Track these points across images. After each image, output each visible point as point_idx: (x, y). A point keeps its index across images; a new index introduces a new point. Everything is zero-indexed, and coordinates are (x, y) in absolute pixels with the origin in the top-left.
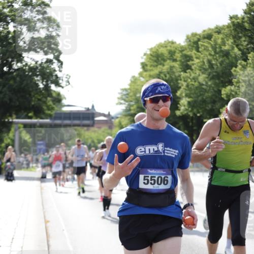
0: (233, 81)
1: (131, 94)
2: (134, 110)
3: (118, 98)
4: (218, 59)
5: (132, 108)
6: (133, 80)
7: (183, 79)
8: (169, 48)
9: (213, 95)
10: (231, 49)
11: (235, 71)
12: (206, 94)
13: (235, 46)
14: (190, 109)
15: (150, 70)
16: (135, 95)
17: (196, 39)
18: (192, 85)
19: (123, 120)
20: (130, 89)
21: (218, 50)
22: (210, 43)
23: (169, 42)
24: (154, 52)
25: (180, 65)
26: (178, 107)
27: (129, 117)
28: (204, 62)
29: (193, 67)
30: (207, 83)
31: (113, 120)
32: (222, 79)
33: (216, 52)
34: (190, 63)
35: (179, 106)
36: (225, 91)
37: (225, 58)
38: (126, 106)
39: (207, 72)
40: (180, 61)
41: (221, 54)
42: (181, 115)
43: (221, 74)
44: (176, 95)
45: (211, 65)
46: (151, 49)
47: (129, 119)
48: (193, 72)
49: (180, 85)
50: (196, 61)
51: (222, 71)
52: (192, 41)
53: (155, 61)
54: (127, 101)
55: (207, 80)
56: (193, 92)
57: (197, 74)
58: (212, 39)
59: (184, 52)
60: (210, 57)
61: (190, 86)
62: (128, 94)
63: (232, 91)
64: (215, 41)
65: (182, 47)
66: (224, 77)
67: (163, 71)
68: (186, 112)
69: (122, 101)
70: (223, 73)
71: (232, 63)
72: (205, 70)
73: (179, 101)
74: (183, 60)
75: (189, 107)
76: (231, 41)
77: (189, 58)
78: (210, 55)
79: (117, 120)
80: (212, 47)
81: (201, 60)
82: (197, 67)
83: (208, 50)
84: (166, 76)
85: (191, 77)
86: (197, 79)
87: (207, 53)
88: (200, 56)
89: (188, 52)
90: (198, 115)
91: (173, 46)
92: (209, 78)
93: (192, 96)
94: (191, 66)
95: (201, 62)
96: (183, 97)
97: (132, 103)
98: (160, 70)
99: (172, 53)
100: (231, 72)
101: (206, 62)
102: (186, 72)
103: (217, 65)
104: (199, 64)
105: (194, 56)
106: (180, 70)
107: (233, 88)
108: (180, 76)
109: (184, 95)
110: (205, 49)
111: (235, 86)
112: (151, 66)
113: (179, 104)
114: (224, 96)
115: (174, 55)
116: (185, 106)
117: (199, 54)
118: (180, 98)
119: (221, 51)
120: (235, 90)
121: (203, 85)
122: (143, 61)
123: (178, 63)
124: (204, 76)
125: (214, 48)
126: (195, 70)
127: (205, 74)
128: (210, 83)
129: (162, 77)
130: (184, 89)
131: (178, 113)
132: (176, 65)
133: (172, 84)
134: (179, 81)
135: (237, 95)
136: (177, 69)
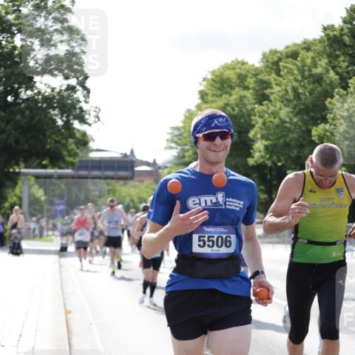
0: (328, 117)
1: (186, 135)
2: (190, 156)
3: (168, 140)
4: (306, 86)
5: (187, 154)
6: (188, 115)
7: (257, 114)
8: (238, 71)
9: (299, 137)
10: (324, 72)
11: (330, 103)
12: (291, 135)
13: (330, 68)
14: (268, 156)
15: (212, 102)
17: (275, 59)
18: (271, 122)
20: (183, 127)
21: (306, 73)
22: (296, 64)
23: (239, 63)
24: (217, 76)
25: (255, 95)
26: (251, 153)
28: (286, 91)
29: (272, 98)
30: (291, 119)
31: (160, 171)
32: (312, 114)
33: (303, 76)
34: (268, 92)
35: (252, 151)
36: (316, 131)
37: (316, 84)
38: (178, 151)
39: (291, 105)
40: (254, 88)
41: (311, 79)
42: (255, 164)
43: (311, 107)
44: (248, 137)
45: (297, 95)
46: (213, 73)
48: (272, 105)
49: (253, 123)
50: (276, 89)
51: (312, 103)
52: (270, 60)
53: (219, 89)
54: (179, 145)
55: (291, 115)
56: (272, 131)
57: (278, 106)
58: (299, 59)
59: (260, 77)
60: (295, 84)
61: (267, 124)
62: (181, 135)
63: (326, 130)
64: (303, 61)
65: (256, 69)
66: (315, 111)
67: (230, 102)
68: (262, 160)
69: (173, 145)
70: (314, 106)
71: (327, 92)
72: (289, 101)
73: (252, 145)
74: (258, 88)
75: (266, 154)
76: (324, 61)
77: (265, 85)
78: (296, 80)
80: (299, 69)
81: (284, 87)
82: (278, 98)
83: (293, 74)
84: (234, 110)
85: (269, 112)
86: (278, 114)
87: (292, 78)
88: (281, 82)
89: (265, 76)
90: (279, 164)
91: (243, 67)
92: (294, 114)
93: (270, 137)
94: (269, 96)
95: (283, 90)
96: (258, 139)
97: (187, 147)
98: (225, 101)
99: (242, 78)
100: (325, 104)
101: (290, 91)
102: (262, 105)
103: (305, 95)
104: (280, 94)
105: (273, 82)
106: (254, 101)
107: (327, 127)
108: (253, 109)
109: (259, 136)
110: (288, 73)
112: (213, 95)
113: (253, 149)
114: (315, 138)
115: (246, 81)
116: (260, 151)
117: (281, 79)
118: (253, 141)
119: (311, 75)
120: (331, 130)
121: (286, 122)
122: (202, 88)
123: (251, 91)
124: (288, 109)
125: (301, 71)
126: (275, 102)
127: (288, 107)
128: (295, 120)
129: (229, 111)
130: (259, 128)
131: (251, 161)
132: (249, 94)
133: (242, 121)
134: (253, 117)
135: (333, 137)
136: (249, 101)
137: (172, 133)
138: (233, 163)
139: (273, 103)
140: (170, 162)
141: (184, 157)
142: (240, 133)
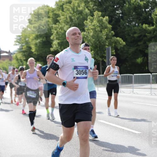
0: (85, 29)
1: (23, 39)
2: (25, 48)
3: (15, 41)
4: (75, 15)
5: (23, 47)
7: (54, 29)
10: (83, 9)
11: (86, 23)
13: (86, 7)
16: (25, 39)
17: (61, 4)
19: (18, 55)
20: (22, 36)
21: (75, 10)
25: (52, 20)
26: (52, 46)
27: (22, 53)
28: (67, 18)
29: (60, 21)
31: (12, 55)
33: (74, 12)
34: (58, 19)
35: (52, 45)
37: (80, 15)
38: (20, 46)
39: (69, 24)
40: (52, 17)
41: (78, 12)
42: (54, 51)
44: (50, 39)
45: (71, 20)
47: (22, 54)
48: (60, 24)
49: (52, 32)
50: (62, 17)
52: (59, 5)
54: (20, 43)
56: (61, 36)
57: (63, 25)
58: (72, 4)
59: (55, 12)
60: (70, 15)
61: (59, 33)
62: (21, 39)
63: (84, 35)
64: (74, 5)
65: (53, 9)
66: (79, 27)
68: (56, 49)
69: (17, 43)
70: (79, 24)
71: (85, 18)
73: (52, 42)
74: (54, 17)
75: (59, 46)
76: (83, 5)
77: (58, 16)
78: (71, 13)
79: (14, 55)
80: (72, 9)
81: (65, 16)
82: (63, 21)
83: (69, 10)
85: (59, 27)
86: (63, 28)
87: (68, 12)
88: (64, 14)
89: (57, 12)
93: (60, 39)
95: (65, 18)
97: (24, 44)
100: (84, 24)
101: (68, 18)
102: (56, 24)
103: (75, 20)
104: (64, 19)
105: (61, 14)
106: (52, 23)
107: (85, 33)
108: (52, 27)
109: (55, 38)
110: (67, 10)
111: (86, 32)
115: (49, 14)
116: (56, 45)
117: (64, 13)
118: (53, 40)
120: (86, 35)
126: (62, 23)
130: (55, 34)
131: (52, 49)
132: (50, 20)
134: (52, 30)
135: (88, 38)
136: (50, 23)
137: (17, 38)
138: (44, 51)
140: (16, 51)
141: (22, 49)
142: (46, 37)
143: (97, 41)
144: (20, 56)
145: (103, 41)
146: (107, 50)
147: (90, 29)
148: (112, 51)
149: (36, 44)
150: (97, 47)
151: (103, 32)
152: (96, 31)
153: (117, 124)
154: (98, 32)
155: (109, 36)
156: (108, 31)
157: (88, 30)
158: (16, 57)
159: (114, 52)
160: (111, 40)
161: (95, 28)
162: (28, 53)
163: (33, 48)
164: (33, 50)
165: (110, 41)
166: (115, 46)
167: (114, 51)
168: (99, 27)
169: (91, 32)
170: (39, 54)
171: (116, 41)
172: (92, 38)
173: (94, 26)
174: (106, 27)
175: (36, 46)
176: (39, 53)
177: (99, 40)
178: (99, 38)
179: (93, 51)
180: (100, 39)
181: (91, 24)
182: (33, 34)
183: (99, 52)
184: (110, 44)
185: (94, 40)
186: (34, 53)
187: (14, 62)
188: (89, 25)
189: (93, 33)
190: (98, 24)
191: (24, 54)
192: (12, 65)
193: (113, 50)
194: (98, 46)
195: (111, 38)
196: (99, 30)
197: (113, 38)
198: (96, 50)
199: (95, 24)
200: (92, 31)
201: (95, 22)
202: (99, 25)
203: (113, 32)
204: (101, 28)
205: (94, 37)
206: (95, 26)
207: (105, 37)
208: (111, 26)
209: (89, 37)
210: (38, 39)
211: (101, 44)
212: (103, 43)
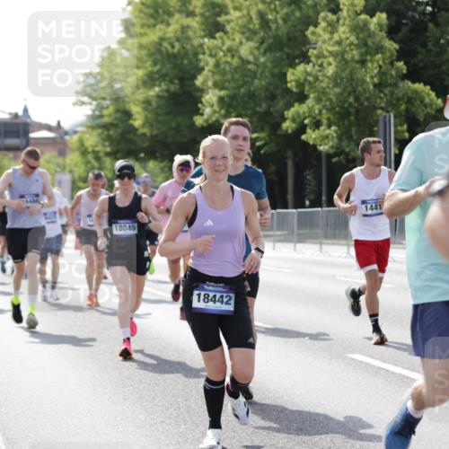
0: (309, 54)
2: (110, 115)
5: (105, 112)
7: (207, 52)
9: (270, 84)
11: (313, 33)
12: (257, 82)
14: (223, 112)
15: (141, 35)
18: (227, 62)
19: (87, 136)
25: (202, 23)
26: (199, 109)
27: (100, 131)
28: (250, 17)
29: (228, 28)
30: (256, 59)
31: (67, 137)
32: (286, 50)
34: (222, 19)
35: (200, 105)
36: (293, 74)
37: (293, 7)
38: (93, 107)
39: (257, 38)
40: (202, 15)
42: (205, 125)
43: (285, 40)
44: (194, 85)
45: (265, 23)
47: (100, 135)
48: (228, 38)
49: (202, 64)
50: (234, 15)
51: (288, 34)
53: (152, 16)
54: (94, 99)
55: (256, 53)
56: (229, 76)
57: (237, 40)
60: (261, 7)
61: (222, 66)
63: (308, 74)
66: (291, 46)
67: (168, 35)
68: (214, 119)
69: (85, 99)
70: (289, 39)
71: (308, 17)
72: (254, 32)
73: (201, 97)
74: (207, 14)
75: (221, 109)
77: (219, 9)
79: (75, 137)
81: (245, 12)
82: (237, 28)
84: (173, 47)
85: (224, 48)
86: (237, 51)
88: (241, 5)
92: (262, 50)
93: (227, 84)
94: (224, 26)
95: (244, 16)
96: (209, 88)
97: (108, 102)
98: (160, 34)
100: (305, 36)
101: (254, 17)
102: (214, 37)
103: (277, 23)
104: (240, 22)
105: (230, 5)
106: (202, 33)
107: (309, 68)
108: (201, 46)
109: (210, 83)
111: (314, 65)
112: (143, 26)
113: (202, 103)
114: (291, 85)
115: (190, 4)
116: (212, 106)
118: (202, 91)
120: (314, 73)
121: (249, 62)
122: (126, 15)
123: (198, 19)
124: (252, 44)
126: (233, 34)
127: (252, 40)
128: (262, 60)
129: (166, 48)
130: (209, 71)
131: (199, 121)
132: (195, 23)
133: (186, 62)
134: (201, 56)
135: (318, 83)
136: (195, 32)
138: (173, 125)
139: (230, 34)
140: (82, 125)
142: (182, 80)
143: (350, 94)
144: (92, 140)
145: (368, 95)
146: (381, 124)
147: (325, 53)
148: (399, 128)
149: (147, 102)
150: (349, 114)
151: (369, 65)
152: (346, 62)
153: (408, 369)
154: (354, 65)
155: (389, 77)
156: (384, 63)
157: (318, 57)
158: (81, 142)
159: (404, 132)
160: (396, 92)
161: (343, 53)
162: (119, 131)
163: (137, 116)
164: (137, 122)
165: (392, 93)
166: (407, 110)
167: (405, 127)
168: (357, 46)
169: (330, 64)
170: (156, 136)
171: (410, 94)
172: (331, 86)
173: (339, 43)
174: (379, 49)
175: (145, 109)
176: (155, 132)
177: (355, 91)
178: (357, 84)
179: (333, 128)
180: (360, 89)
181: (331, 39)
182: (138, 67)
183: (354, 129)
184: (392, 104)
185: (337, 90)
186: (142, 131)
187: (73, 158)
188: (324, 42)
189: (337, 67)
190: (353, 38)
191: (106, 133)
192: (68, 168)
193: (401, 125)
194: (352, 110)
195: (396, 85)
196: (357, 57)
197: (401, 84)
198: (346, 122)
199: (344, 36)
200: (331, 59)
201: (344, 32)
202: (356, 42)
203: (401, 64)
204: (363, 50)
205: (339, 81)
206: (343, 44)
207: (376, 80)
208: (396, 46)
209: (322, 81)
210: (153, 85)
211: (362, 104)
212: (368, 99)
